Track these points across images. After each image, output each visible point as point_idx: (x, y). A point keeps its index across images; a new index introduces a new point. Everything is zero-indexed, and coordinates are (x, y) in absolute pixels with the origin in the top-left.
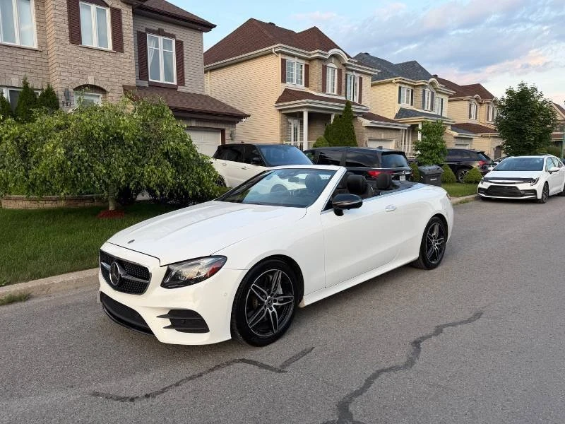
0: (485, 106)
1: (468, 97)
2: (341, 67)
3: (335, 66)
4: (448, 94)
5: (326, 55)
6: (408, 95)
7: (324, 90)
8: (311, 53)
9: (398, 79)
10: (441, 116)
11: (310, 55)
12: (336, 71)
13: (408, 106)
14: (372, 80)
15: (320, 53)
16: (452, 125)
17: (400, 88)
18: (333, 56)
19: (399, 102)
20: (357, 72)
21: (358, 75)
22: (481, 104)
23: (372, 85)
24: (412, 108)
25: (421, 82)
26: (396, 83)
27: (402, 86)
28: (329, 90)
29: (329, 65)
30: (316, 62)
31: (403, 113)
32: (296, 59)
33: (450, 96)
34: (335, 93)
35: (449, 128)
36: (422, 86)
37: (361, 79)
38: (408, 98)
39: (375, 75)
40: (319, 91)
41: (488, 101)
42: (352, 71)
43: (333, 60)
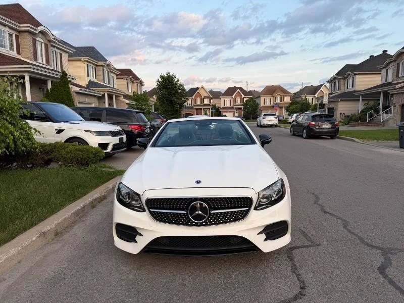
0: (135, 84)
1: (126, 77)
2: (47, 42)
3: (42, 41)
4: (116, 74)
5: (36, 30)
6: (93, 71)
7: (36, 59)
8: (22, 25)
9: (87, 59)
10: (113, 88)
11: (20, 27)
12: (43, 45)
13: (93, 79)
14: (69, 56)
15: (30, 27)
16: (124, 95)
17: (88, 65)
18: (41, 32)
19: (88, 76)
20: (58, 48)
21: (58, 51)
22: (133, 82)
23: (69, 60)
24: (96, 81)
25: (100, 63)
26: (85, 61)
27: (89, 64)
28: (40, 61)
29: (37, 39)
30: (26, 35)
31: (91, 84)
32: (7, 29)
33: (117, 75)
34: (44, 62)
35: (122, 97)
36: (102, 66)
37: (61, 54)
38: (93, 74)
39: (71, 53)
40: (31, 60)
41: (137, 81)
42: (54, 47)
43: (40, 35)
